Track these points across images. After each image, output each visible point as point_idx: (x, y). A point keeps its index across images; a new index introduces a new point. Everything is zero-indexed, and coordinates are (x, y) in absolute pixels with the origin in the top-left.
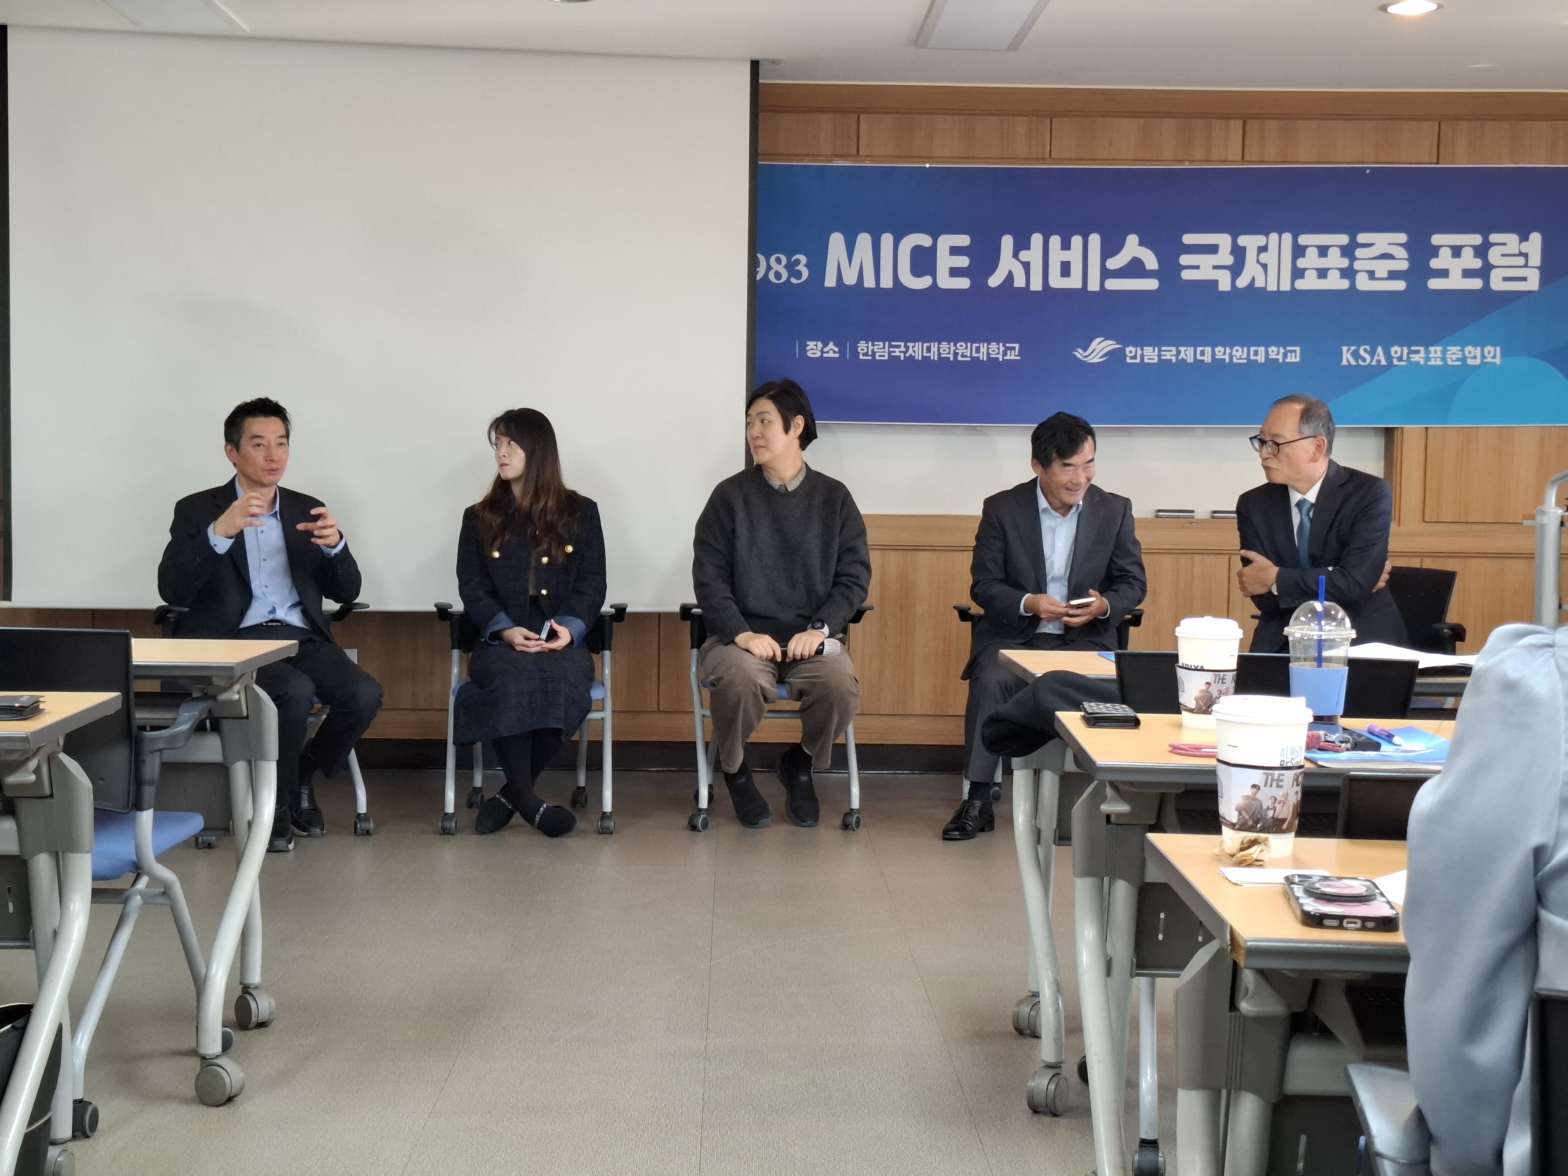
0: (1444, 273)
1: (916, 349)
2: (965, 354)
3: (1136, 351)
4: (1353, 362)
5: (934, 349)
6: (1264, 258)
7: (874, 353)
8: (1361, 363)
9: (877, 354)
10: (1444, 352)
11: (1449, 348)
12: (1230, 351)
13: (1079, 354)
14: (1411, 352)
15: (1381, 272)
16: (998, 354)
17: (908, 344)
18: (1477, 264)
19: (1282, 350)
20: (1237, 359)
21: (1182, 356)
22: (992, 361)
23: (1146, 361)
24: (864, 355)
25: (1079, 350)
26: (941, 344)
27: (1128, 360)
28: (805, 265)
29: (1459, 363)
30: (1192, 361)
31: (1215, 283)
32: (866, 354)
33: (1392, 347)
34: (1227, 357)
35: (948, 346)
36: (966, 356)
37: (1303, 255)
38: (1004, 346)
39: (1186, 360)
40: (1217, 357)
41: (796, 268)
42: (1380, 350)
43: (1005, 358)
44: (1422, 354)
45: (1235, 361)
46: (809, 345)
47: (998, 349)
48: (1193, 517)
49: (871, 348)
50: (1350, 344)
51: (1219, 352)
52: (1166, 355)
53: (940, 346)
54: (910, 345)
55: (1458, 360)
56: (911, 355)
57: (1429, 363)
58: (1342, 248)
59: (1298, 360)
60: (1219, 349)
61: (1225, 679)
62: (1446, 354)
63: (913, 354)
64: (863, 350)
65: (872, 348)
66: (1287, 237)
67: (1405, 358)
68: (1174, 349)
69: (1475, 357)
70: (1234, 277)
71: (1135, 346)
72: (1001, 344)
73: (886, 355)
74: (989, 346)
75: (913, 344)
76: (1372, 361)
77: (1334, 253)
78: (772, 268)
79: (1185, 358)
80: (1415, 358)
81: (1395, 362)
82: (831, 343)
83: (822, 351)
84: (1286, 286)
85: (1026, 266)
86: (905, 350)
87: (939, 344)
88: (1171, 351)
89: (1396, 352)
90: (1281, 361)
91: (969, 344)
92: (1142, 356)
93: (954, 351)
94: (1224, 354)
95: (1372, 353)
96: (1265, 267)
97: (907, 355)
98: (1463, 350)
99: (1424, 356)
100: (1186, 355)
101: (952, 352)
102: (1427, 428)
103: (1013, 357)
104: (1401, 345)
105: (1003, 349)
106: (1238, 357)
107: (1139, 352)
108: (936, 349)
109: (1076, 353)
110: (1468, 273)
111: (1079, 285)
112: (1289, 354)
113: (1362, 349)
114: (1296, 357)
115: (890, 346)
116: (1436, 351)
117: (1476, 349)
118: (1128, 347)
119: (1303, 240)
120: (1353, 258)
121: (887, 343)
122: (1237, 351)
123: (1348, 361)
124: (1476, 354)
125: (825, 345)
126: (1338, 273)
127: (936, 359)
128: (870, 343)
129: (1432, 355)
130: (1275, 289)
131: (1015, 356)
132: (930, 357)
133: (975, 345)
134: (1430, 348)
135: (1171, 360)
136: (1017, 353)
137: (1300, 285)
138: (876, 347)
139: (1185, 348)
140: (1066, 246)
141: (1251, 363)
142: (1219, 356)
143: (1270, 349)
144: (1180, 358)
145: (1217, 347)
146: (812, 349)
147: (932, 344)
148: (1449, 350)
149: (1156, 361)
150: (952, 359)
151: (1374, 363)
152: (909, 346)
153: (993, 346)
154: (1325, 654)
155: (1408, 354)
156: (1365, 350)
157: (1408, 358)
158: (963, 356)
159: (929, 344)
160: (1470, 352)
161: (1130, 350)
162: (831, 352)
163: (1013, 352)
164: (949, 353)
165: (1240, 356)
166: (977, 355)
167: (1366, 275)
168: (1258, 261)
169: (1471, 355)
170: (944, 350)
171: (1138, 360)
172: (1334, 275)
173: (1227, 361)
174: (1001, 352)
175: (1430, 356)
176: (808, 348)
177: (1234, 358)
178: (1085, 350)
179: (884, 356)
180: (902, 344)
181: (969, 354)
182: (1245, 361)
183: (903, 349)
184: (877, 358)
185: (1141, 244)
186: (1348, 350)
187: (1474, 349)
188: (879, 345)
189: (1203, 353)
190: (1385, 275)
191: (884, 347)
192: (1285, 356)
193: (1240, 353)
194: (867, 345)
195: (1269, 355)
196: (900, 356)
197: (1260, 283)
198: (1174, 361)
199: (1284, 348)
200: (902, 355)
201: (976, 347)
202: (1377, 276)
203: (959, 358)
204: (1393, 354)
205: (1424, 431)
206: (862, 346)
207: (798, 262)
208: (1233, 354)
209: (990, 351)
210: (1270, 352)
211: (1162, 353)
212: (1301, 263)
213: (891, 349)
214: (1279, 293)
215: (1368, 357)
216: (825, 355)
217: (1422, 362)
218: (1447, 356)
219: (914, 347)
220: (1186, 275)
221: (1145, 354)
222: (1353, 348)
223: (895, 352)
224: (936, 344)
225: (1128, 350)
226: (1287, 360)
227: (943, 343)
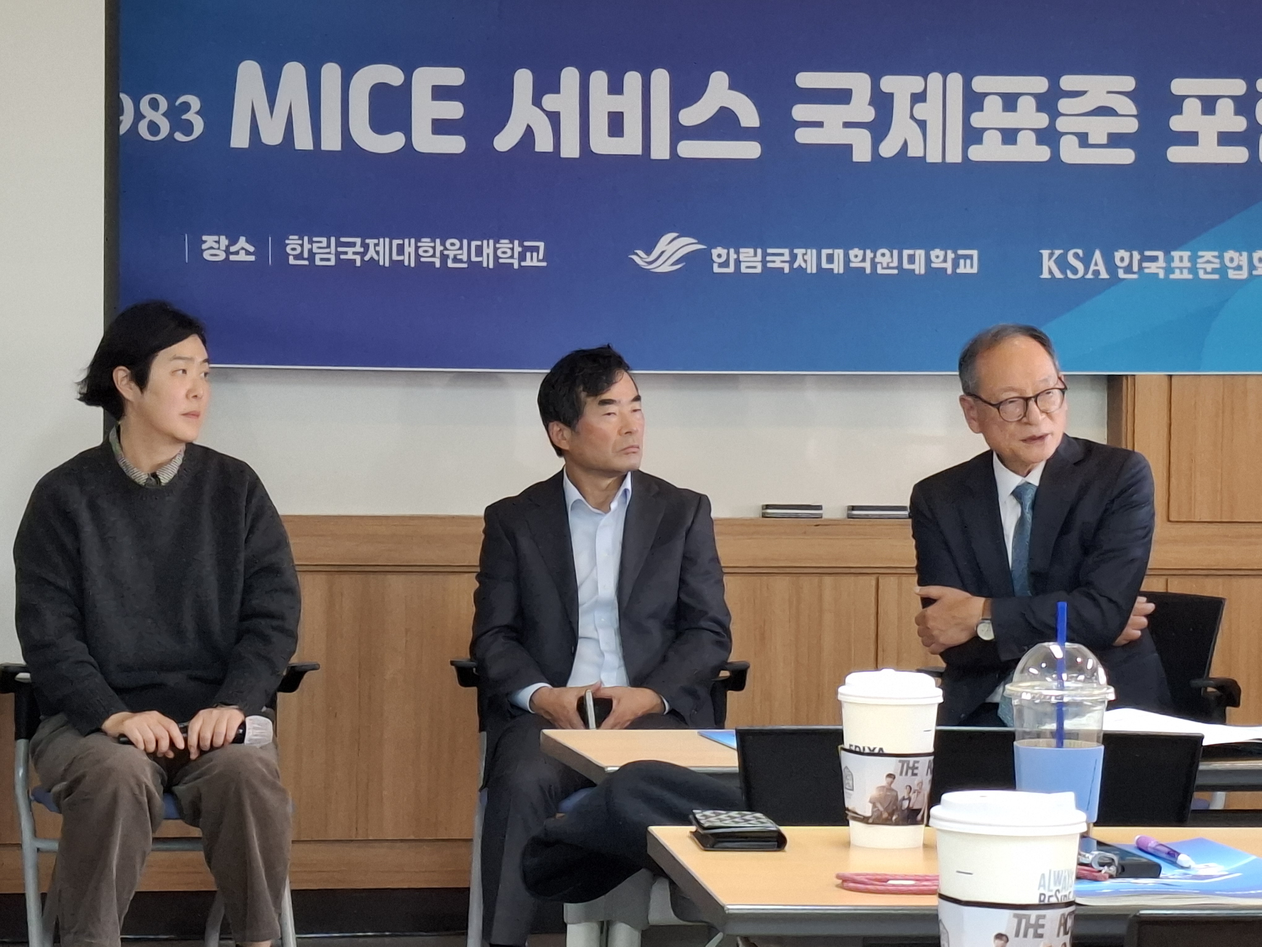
0: (1191, 138)
1: (380, 248)
2: (459, 257)
3: (728, 254)
4: (1058, 275)
5: (410, 249)
6: (920, 111)
7: (312, 255)
8: (1070, 275)
9: (317, 257)
10: (1193, 259)
11: (1200, 253)
12: (872, 255)
13: (640, 258)
14: (1144, 259)
15: (1098, 135)
16: (512, 257)
17: (367, 241)
18: (1240, 124)
19: (951, 255)
20: (883, 268)
21: (799, 262)
22: (502, 269)
23: (744, 270)
24: (296, 257)
25: (639, 252)
26: (420, 241)
27: (716, 269)
28: (198, 113)
29: (1216, 277)
30: (814, 271)
31: (848, 149)
32: (299, 257)
33: (1117, 251)
34: (867, 266)
35: (432, 244)
36: (461, 261)
37: (980, 108)
38: (521, 245)
39: (806, 269)
40: (852, 265)
41: (184, 117)
42: (1098, 255)
43: (523, 264)
44: (1161, 263)
45: (880, 271)
46: (205, 242)
47: (512, 249)
48: (820, 516)
49: (307, 246)
50: (1052, 247)
51: (856, 256)
52: (774, 262)
53: (419, 244)
54: (371, 242)
55: (1214, 271)
56: (372, 258)
57: (1172, 276)
58: (1036, 96)
59: (975, 270)
60: (855, 253)
61: (917, 768)
62: (1196, 263)
63: (376, 257)
64: (294, 249)
65: (310, 246)
66: (955, 80)
67: (1135, 268)
68: (786, 251)
69: (1239, 268)
70: (877, 141)
71: (727, 247)
72: (516, 242)
73: (333, 258)
74: (498, 245)
75: (376, 241)
76: (1086, 272)
77: (1027, 105)
78: (144, 117)
79: (804, 265)
80: (1151, 268)
81: (1121, 274)
82: (242, 239)
83: (227, 252)
84: (954, 156)
85: (554, 118)
86: (362, 250)
87: (416, 244)
88: (782, 255)
89: (1122, 259)
90: (949, 271)
91: (465, 242)
92: (738, 262)
93: (441, 252)
94: (864, 260)
95: (1087, 261)
96: (922, 125)
97: (367, 258)
98: (1221, 257)
99: (1164, 265)
100: (805, 261)
101: (438, 254)
102: (1171, 376)
103: (535, 263)
104: (1130, 249)
105: (520, 249)
106: (885, 265)
107: (733, 256)
108: (412, 250)
109: (634, 257)
110: (1225, 139)
111: (637, 150)
112: (962, 262)
113: (1071, 254)
114: (972, 266)
115: (339, 244)
116: (1182, 258)
117: (1241, 255)
118: (715, 247)
119: (980, 83)
120: (1054, 114)
121: (333, 239)
122: (883, 255)
123: (1051, 272)
124: (1241, 263)
125: (233, 242)
126: (1032, 136)
127: (413, 264)
128: (306, 239)
129: (1176, 263)
130: (939, 160)
131: (539, 260)
132: (403, 261)
133: (474, 244)
134: (1173, 253)
135: (783, 269)
136: (541, 257)
137: (977, 153)
138: (315, 245)
139: (803, 251)
140: (616, 88)
141: (905, 275)
142: (855, 263)
143: (933, 254)
144: (796, 265)
145: (852, 248)
146: (212, 248)
147: (406, 241)
148: (1203, 257)
149: (759, 270)
150: (438, 265)
151: (1090, 276)
152: (368, 245)
153: (504, 244)
154: (1069, 725)
155: (1140, 262)
156: (1076, 256)
157: (1141, 268)
158: (456, 260)
159: (400, 242)
160: (1232, 260)
161: (718, 253)
162: (242, 252)
163: (535, 254)
164: (433, 256)
165: (888, 264)
166: (479, 259)
167: (1075, 139)
168: (912, 117)
169: (1235, 264)
170: (426, 251)
171: (731, 269)
172: (1026, 139)
173: (868, 271)
174: (516, 255)
175: (1173, 265)
176: (204, 246)
177: (879, 266)
178: (648, 252)
179: (329, 260)
180: (358, 241)
181: (465, 257)
182: (895, 272)
183: (360, 249)
184: (318, 262)
185: (732, 87)
186: (1051, 255)
187: (1237, 254)
188: (320, 242)
189: (830, 258)
190: (1104, 141)
191: (329, 246)
192: (956, 265)
193: (887, 259)
194: (300, 242)
195: (931, 262)
196: (355, 260)
197: (914, 151)
198: (787, 270)
199: (955, 252)
200: (358, 258)
201: (477, 246)
202: (1091, 141)
203: (450, 264)
204: (1118, 263)
205: (1166, 379)
206: (293, 244)
207: (186, 107)
208: (877, 260)
209: (499, 253)
210: (933, 258)
211: (768, 258)
212: (977, 120)
213: (340, 249)
214: (944, 166)
215: (1080, 266)
216: (232, 258)
217: (1162, 275)
218: (1198, 266)
219: (376, 245)
220: (803, 136)
221: (741, 259)
222: (1058, 252)
223: (346, 253)
224: (413, 241)
225: (715, 252)
226: (958, 271)
227: (423, 240)
